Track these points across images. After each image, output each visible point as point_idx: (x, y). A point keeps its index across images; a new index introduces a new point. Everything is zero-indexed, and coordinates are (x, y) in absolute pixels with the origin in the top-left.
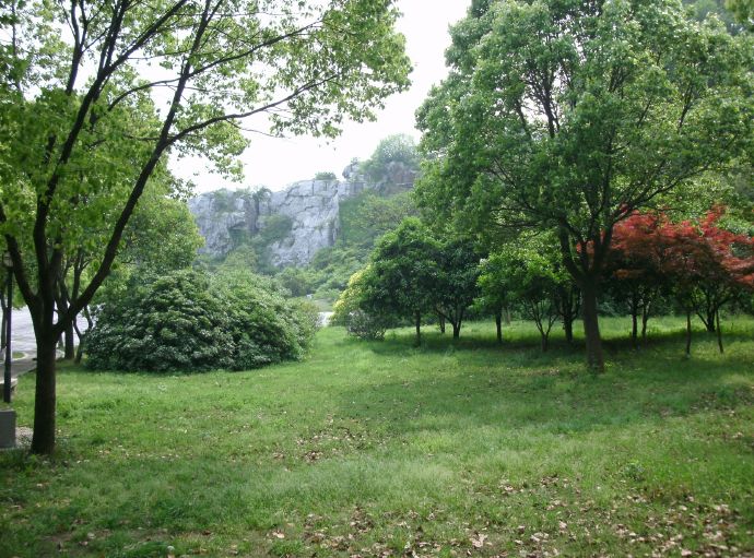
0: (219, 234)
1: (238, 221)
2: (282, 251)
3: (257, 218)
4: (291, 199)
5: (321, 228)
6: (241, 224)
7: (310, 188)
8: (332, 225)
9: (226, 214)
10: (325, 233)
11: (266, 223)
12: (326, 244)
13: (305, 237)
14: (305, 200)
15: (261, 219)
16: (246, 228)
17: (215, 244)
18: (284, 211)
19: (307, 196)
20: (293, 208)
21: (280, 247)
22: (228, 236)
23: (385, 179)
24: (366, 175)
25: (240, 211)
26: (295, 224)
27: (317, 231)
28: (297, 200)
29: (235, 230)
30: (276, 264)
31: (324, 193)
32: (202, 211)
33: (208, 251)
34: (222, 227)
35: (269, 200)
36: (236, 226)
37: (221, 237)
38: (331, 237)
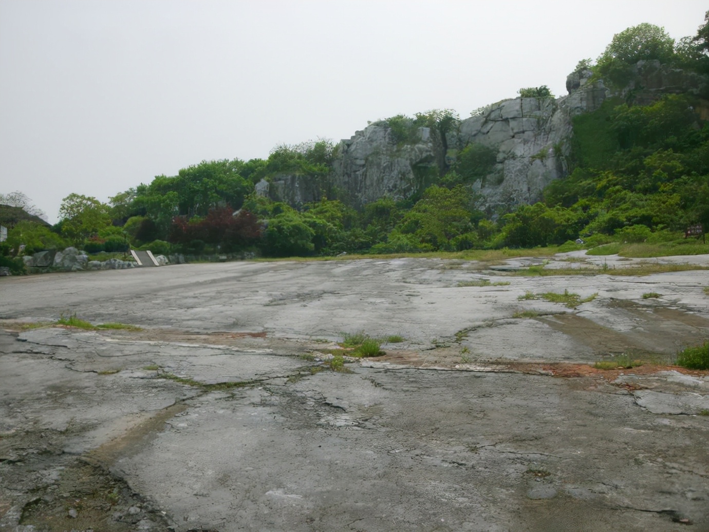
0: (400, 172)
1: (424, 155)
2: (487, 191)
3: (445, 153)
4: (490, 125)
5: (542, 156)
6: (428, 159)
7: (518, 107)
8: (558, 151)
9: (407, 147)
10: (550, 163)
11: (458, 158)
12: (554, 175)
13: (520, 171)
14: (513, 124)
15: (452, 153)
16: (434, 164)
17: (395, 186)
18: (481, 141)
19: (514, 118)
20: (496, 135)
21: (483, 186)
22: (411, 176)
23: (632, 85)
24: (605, 80)
25: (425, 142)
26: (500, 156)
27: (538, 161)
28: (498, 125)
29: (420, 167)
30: (483, 209)
31: (538, 113)
32: (375, 144)
33: (387, 194)
34: (404, 163)
35: (458, 130)
36: (422, 161)
37: (403, 176)
38: (559, 168)
